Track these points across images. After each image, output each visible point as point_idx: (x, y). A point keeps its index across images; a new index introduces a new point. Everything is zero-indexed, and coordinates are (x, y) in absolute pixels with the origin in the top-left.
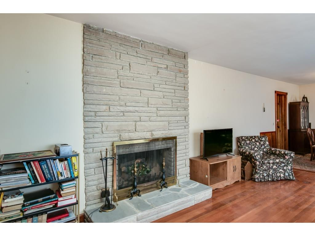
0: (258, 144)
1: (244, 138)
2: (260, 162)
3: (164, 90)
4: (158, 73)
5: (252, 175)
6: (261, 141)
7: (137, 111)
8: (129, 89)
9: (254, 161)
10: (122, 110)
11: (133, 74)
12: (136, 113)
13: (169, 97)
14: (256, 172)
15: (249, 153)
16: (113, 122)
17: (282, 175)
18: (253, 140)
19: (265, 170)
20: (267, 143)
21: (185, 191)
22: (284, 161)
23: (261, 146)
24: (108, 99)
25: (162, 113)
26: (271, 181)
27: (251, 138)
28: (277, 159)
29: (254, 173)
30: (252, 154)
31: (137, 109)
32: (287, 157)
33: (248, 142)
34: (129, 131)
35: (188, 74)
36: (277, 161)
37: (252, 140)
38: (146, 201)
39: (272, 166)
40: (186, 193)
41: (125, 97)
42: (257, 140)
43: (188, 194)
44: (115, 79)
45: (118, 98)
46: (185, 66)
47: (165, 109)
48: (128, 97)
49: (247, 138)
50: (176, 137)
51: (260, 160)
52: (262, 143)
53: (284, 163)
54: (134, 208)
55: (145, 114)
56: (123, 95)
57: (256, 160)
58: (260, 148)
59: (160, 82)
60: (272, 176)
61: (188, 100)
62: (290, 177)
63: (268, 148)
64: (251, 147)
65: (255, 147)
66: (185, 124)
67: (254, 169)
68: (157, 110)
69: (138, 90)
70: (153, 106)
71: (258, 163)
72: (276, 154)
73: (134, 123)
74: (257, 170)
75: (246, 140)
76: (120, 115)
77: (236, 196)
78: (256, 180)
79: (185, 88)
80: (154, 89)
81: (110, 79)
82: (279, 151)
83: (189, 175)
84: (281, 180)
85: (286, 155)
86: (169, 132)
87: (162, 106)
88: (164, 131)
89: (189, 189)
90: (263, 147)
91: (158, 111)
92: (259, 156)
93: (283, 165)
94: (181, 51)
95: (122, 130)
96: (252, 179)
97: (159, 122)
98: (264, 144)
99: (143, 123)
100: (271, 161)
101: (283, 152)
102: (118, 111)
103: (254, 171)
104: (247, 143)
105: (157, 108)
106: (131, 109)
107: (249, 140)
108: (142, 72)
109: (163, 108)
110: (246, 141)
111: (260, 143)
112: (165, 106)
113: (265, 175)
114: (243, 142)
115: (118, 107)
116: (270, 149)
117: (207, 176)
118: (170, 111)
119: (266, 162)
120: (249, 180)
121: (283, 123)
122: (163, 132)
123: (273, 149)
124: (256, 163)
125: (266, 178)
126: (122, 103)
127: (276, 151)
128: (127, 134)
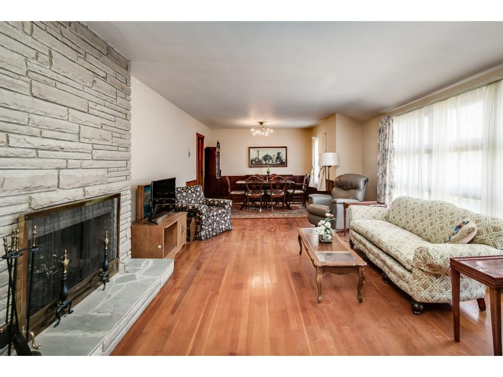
0: (194, 195)
1: (179, 189)
2: (205, 216)
3: (103, 115)
4: (94, 84)
5: (196, 233)
6: (197, 191)
7: (63, 149)
8: (49, 103)
9: (199, 217)
10: (36, 146)
11: (57, 75)
12: (60, 153)
13: (109, 128)
14: (202, 229)
15: (193, 207)
16: (14, 171)
17: (224, 227)
18: (190, 192)
19: (210, 225)
20: (202, 193)
21: (144, 274)
22: (225, 211)
23: (198, 197)
24: (5, 117)
25: (100, 153)
26: (215, 235)
27: (186, 189)
28: (219, 210)
29: (199, 231)
30: (197, 208)
31: (63, 144)
32: (227, 207)
33: (184, 194)
34: (49, 189)
35: (130, 94)
36: (220, 211)
37: (188, 192)
38: (96, 314)
39: (216, 219)
40: (147, 277)
41: (41, 118)
42: (193, 191)
43: (154, 277)
44: (22, 77)
45: (27, 120)
46: (127, 82)
47: (103, 147)
48: (47, 119)
49: (183, 190)
50: (120, 194)
51: (206, 214)
52: (198, 194)
53: (224, 213)
54: (85, 334)
55: (76, 155)
56: (38, 113)
57: (202, 214)
58: (197, 200)
59: (97, 100)
60: (216, 229)
61: (130, 135)
62: (229, 228)
63: (204, 199)
64: (188, 200)
65: (192, 199)
66: (126, 173)
67: (199, 226)
68: (93, 148)
69: (64, 108)
70: (87, 141)
71: (204, 217)
72: (215, 205)
73: (56, 172)
74: (203, 226)
75: (182, 191)
76: (31, 155)
77: (197, 261)
78: (203, 238)
79: (127, 116)
80: (88, 110)
81: (11, 74)
82: (218, 201)
83: (130, 252)
84: (223, 232)
85: (226, 204)
86: (108, 186)
87: (100, 142)
88: (102, 185)
89: (146, 271)
90: (199, 199)
91: (93, 151)
92: (205, 209)
93: (224, 215)
94: (123, 55)
95: (36, 188)
96: (198, 239)
97: (96, 170)
98: (200, 196)
99: (71, 172)
100: (215, 213)
101: (222, 202)
102: (28, 146)
103: (199, 228)
104: (183, 196)
105: (93, 144)
106: (53, 143)
107: (185, 191)
108: (71, 75)
109: (101, 146)
110: (182, 193)
111: (196, 195)
112: (103, 143)
113: (210, 229)
114: (179, 195)
115: (28, 139)
116: (207, 200)
117: (160, 247)
118: (110, 152)
119: (211, 215)
120: (194, 240)
121: (200, 170)
122: (102, 187)
123: (210, 200)
124: (202, 217)
125: (211, 233)
126: (36, 131)
127: (214, 201)
128: (43, 195)
